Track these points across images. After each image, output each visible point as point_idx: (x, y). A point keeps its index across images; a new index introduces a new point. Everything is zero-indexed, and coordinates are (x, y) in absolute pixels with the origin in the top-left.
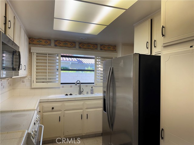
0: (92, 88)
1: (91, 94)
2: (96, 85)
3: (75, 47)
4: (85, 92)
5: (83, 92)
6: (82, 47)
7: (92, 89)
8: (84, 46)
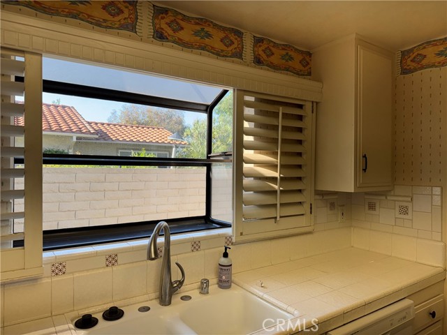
0: (226, 255)
1: (221, 287)
2: (243, 238)
3: (133, 29)
4: (190, 288)
5: (181, 283)
6: (171, 32)
7: (224, 261)
8: (182, 28)
